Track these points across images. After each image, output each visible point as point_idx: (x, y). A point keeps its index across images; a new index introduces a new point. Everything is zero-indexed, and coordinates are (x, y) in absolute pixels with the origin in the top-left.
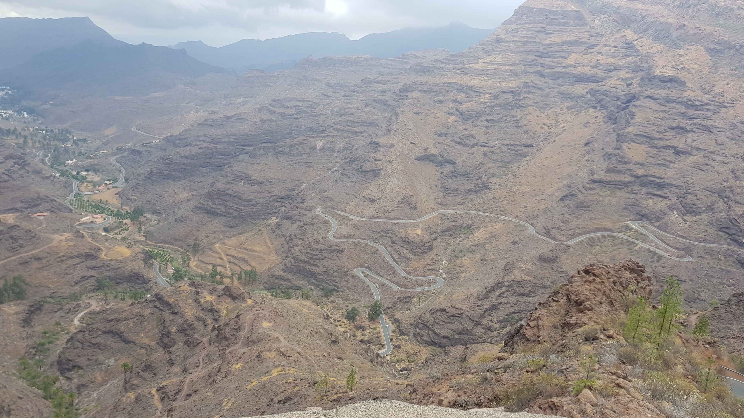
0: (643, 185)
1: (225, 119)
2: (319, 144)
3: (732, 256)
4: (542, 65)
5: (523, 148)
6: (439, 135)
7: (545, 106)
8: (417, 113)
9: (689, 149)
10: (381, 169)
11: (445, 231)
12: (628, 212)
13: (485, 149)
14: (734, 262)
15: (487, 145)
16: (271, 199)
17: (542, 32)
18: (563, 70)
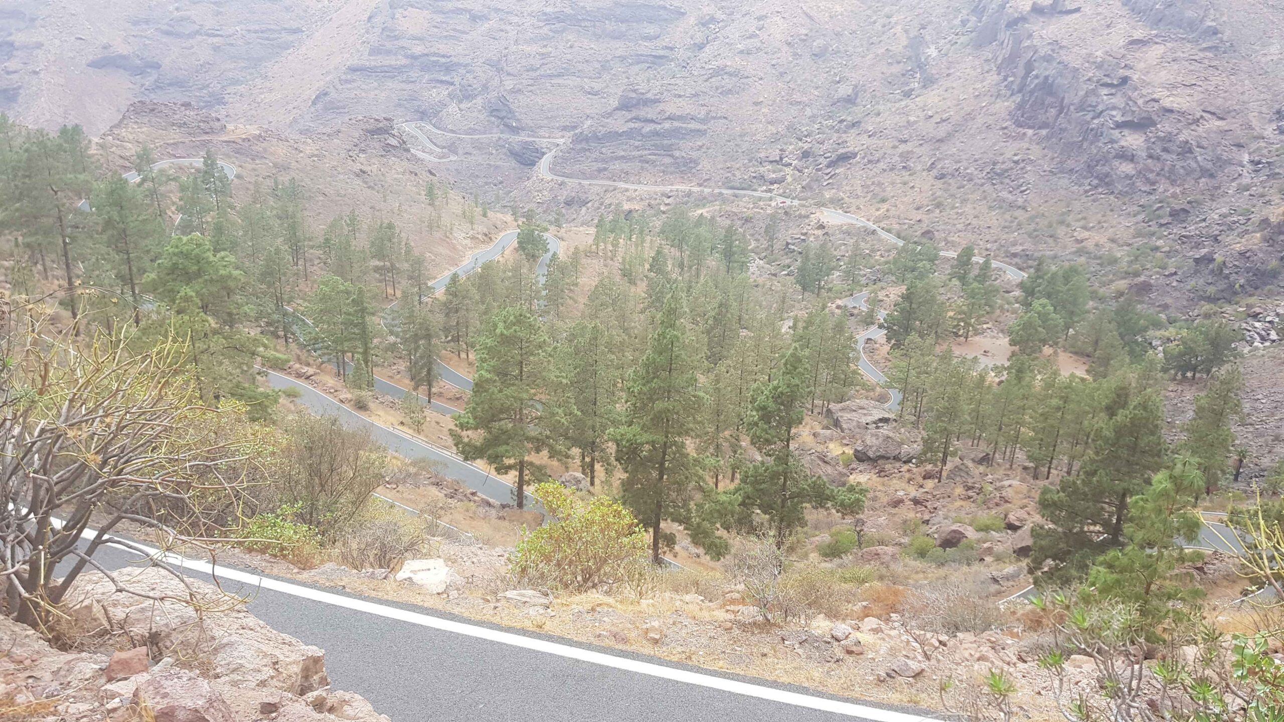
0: (425, 68)
3: (504, 146)
5: (284, 34)
6: (136, 23)
9: (486, 11)
10: (20, 87)
12: (403, 109)
13: (216, 40)
14: (505, 154)
15: (218, 33)
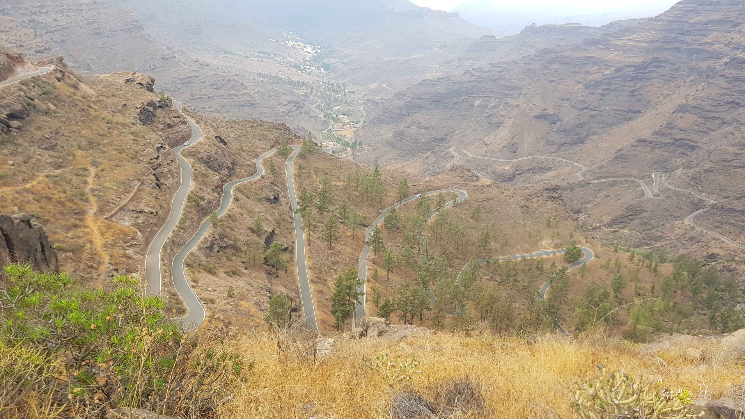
1: (438, 80)
2: (477, 103)
4: (682, 42)
5: (630, 113)
6: (562, 100)
7: (670, 79)
8: (551, 81)
10: (503, 123)
11: (529, 170)
13: (594, 112)
15: (597, 109)
16: (430, 140)
17: (692, 11)
18: (699, 47)
